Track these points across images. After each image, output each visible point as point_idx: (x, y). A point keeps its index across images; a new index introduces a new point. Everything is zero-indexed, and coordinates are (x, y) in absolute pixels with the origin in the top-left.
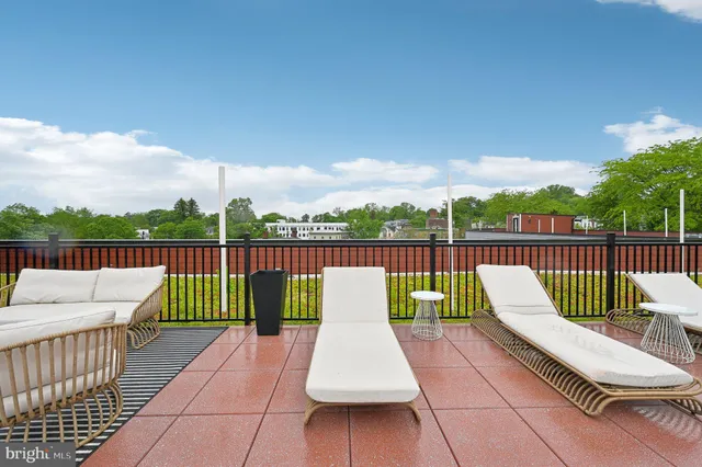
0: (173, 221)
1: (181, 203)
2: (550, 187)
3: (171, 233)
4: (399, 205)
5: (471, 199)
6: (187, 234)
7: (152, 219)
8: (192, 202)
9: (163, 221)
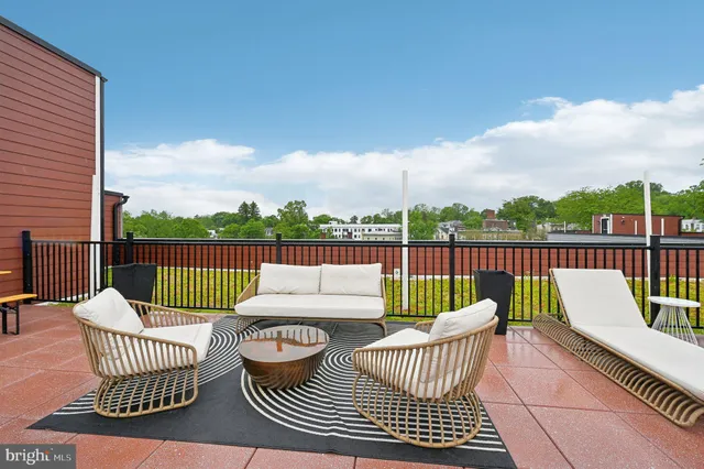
0: (236, 222)
1: (245, 205)
2: (630, 184)
3: (235, 233)
4: (451, 205)
5: (533, 199)
6: (249, 234)
7: (219, 220)
8: (254, 205)
9: (228, 222)
